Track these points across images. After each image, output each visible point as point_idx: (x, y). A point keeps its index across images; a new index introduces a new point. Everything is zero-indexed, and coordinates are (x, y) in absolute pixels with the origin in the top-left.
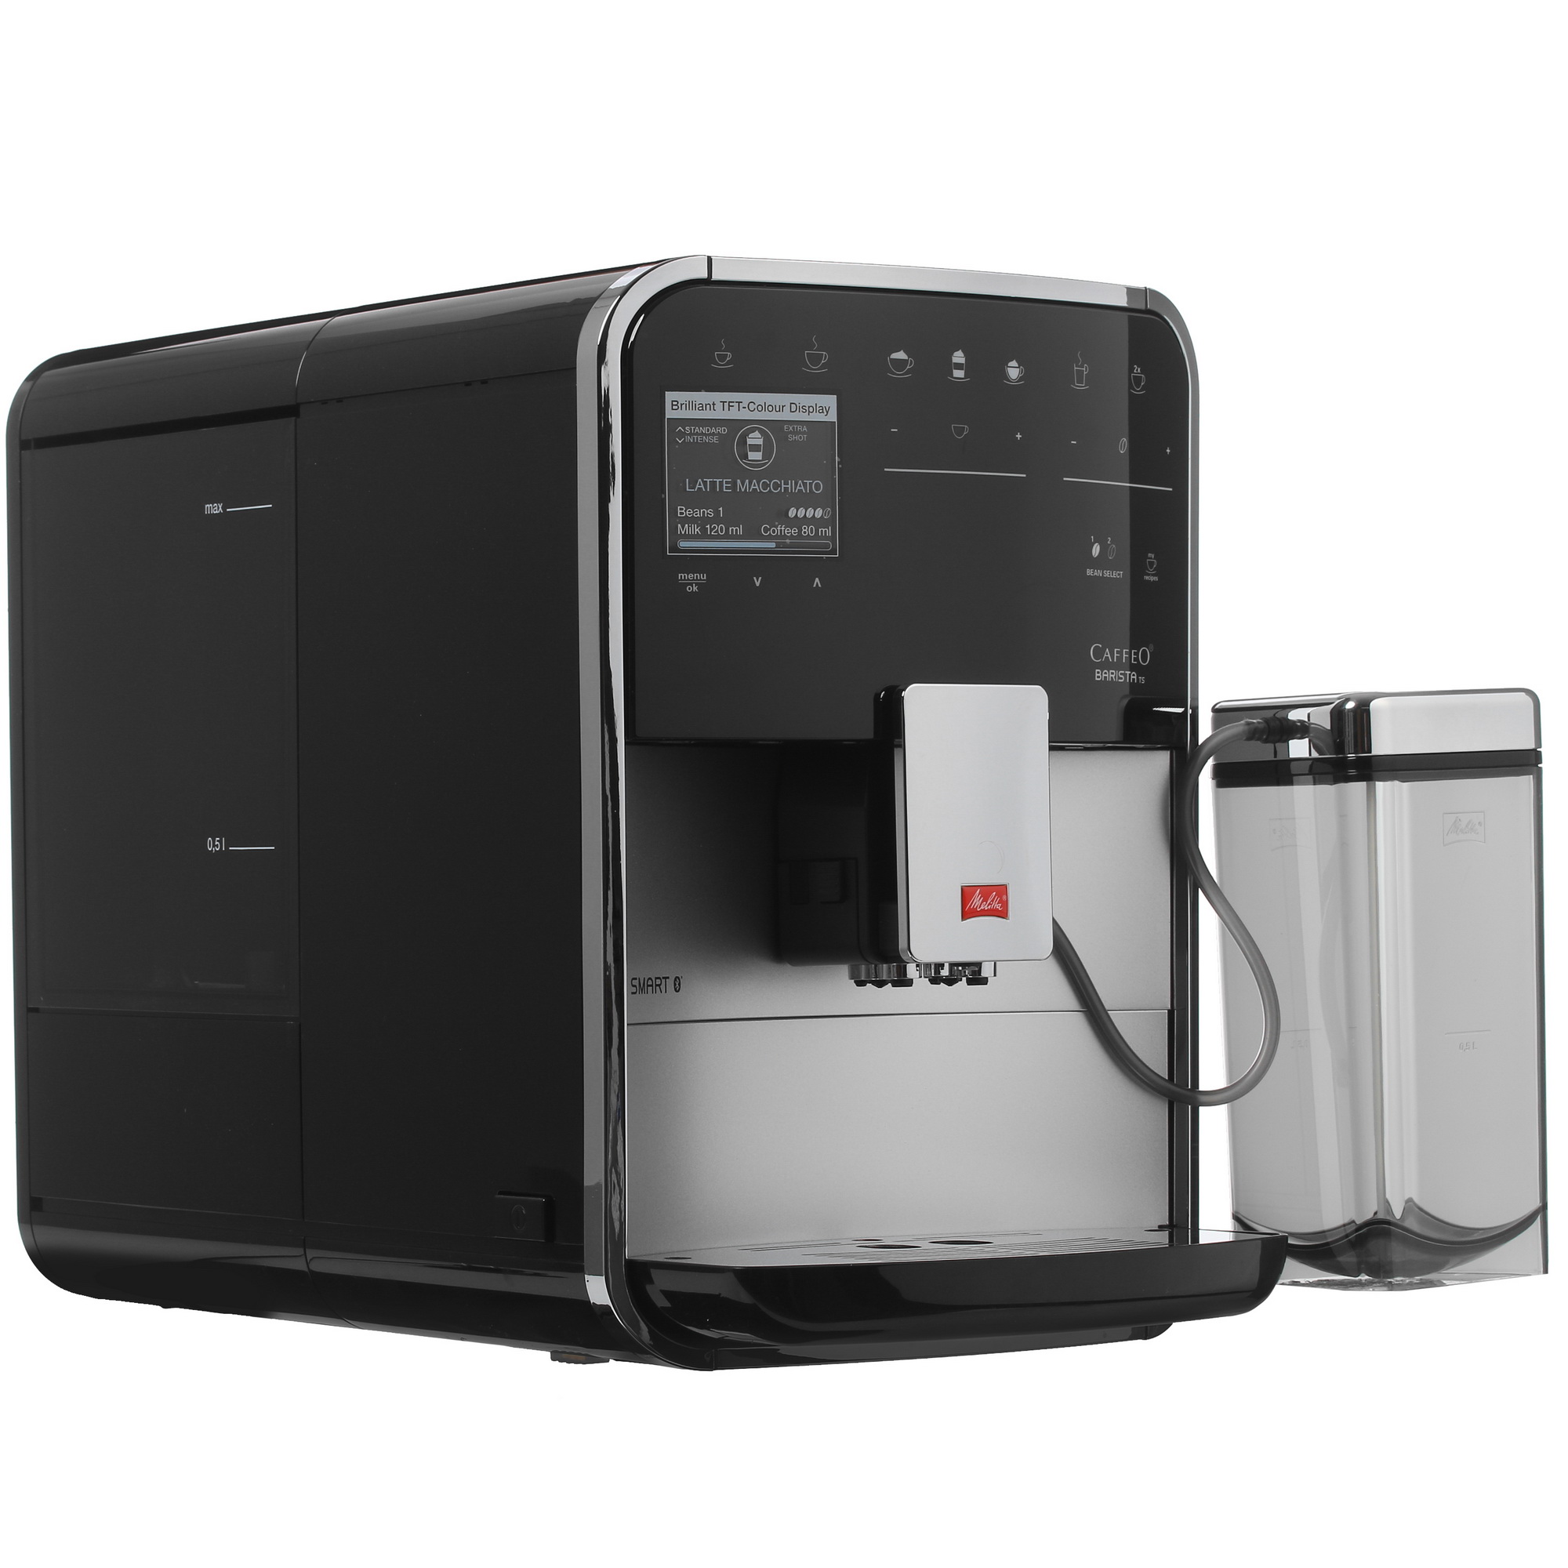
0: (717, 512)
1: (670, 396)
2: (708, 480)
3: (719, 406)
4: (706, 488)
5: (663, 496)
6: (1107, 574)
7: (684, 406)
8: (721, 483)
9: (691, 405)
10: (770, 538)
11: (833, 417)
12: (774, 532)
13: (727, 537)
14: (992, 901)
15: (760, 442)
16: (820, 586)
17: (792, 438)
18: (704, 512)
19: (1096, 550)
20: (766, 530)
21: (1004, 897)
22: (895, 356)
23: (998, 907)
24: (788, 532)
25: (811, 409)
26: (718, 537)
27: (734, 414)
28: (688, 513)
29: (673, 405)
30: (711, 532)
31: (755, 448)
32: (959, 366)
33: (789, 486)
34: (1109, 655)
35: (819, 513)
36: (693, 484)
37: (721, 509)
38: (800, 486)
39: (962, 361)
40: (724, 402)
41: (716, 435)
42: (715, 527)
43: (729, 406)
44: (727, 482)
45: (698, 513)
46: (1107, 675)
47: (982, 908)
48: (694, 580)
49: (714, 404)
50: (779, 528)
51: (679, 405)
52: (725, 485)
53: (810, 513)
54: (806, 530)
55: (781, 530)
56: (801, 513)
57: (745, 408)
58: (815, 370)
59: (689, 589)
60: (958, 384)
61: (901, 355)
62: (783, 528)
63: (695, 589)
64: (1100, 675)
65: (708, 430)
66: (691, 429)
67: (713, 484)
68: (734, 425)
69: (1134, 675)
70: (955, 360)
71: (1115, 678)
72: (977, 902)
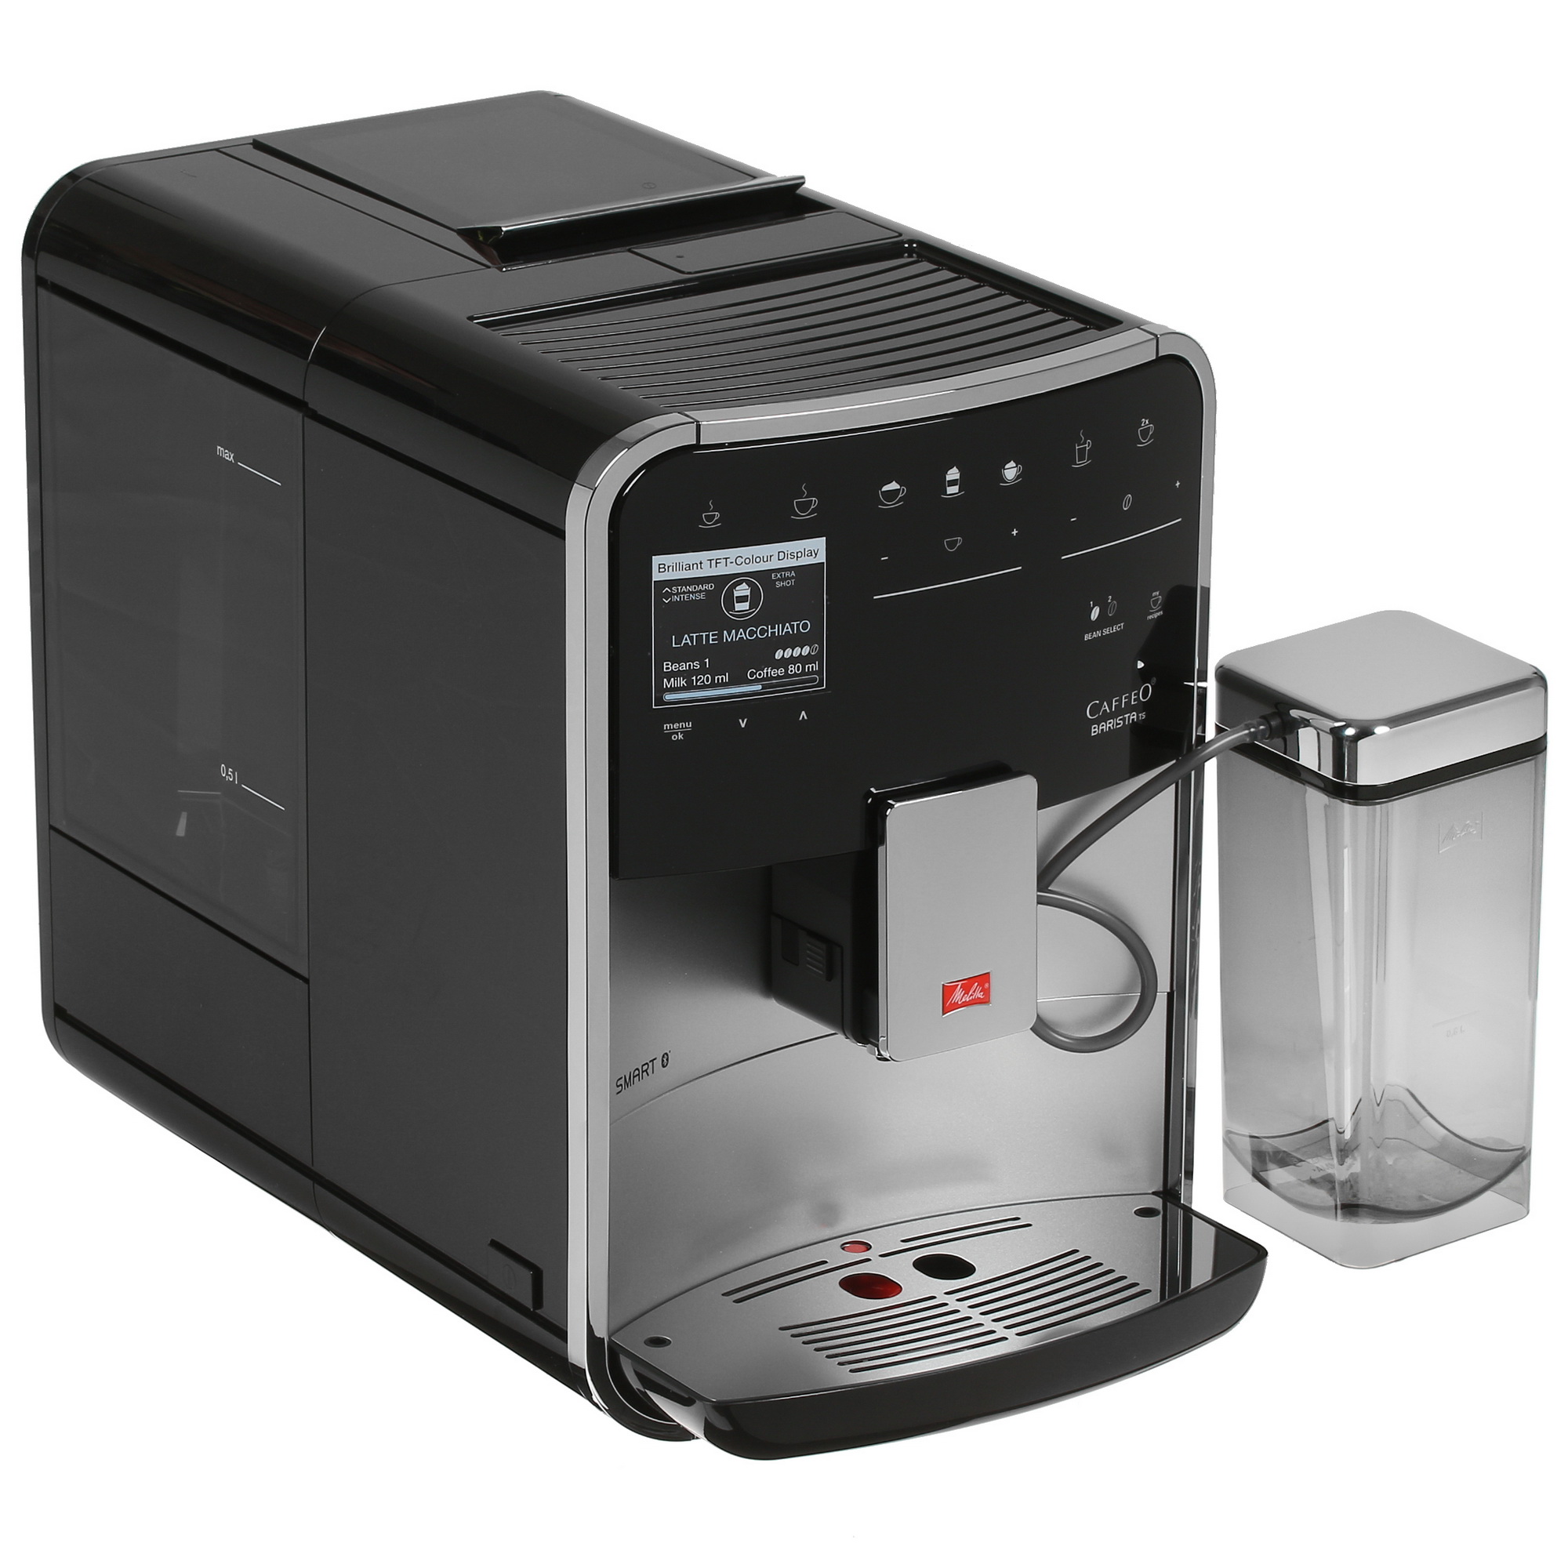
0: (703, 664)
1: (656, 560)
2: (695, 635)
3: (706, 564)
4: (692, 643)
5: (649, 654)
6: (1106, 632)
7: (671, 568)
8: (707, 637)
9: (678, 567)
10: (757, 681)
11: (822, 558)
12: (760, 675)
13: (713, 686)
14: (974, 992)
15: (748, 593)
16: (806, 718)
17: (779, 585)
18: (690, 665)
20: (752, 674)
21: (987, 985)
22: (885, 488)
23: (980, 995)
24: (774, 673)
25: (799, 555)
26: (704, 687)
27: (722, 570)
28: (674, 667)
29: (660, 568)
30: (696, 683)
31: (742, 599)
32: (953, 483)
33: (776, 630)
34: (1107, 708)
35: (806, 650)
36: (678, 642)
37: (707, 660)
38: (787, 628)
39: (957, 476)
40: (711, 560)
41: (703, 591)
42: (701, 678)
43: (717, 563)
44: (713, 635)
45: (684, 667)
46: (1104, 727)
47: (963, 1000)
48: (679, 728)
49: (701, 563)
50: (765, 671)
51: (666, 567)
52: (711, 637)
53: (797, 652)
54: (792, 669)
55: (767, 673)
56: (788, 653)
57: (732, 563)
58: (804, 516)
59: (675, 737)
60: (955, 500)
61: (893, 486)
62: (769, 671)
63: (680, 737)
64: (1096, 729)
65: (695, 588)
66: (678, 589)
67: (699, 638)
68: (721, 581)
69: (1134, 716)
70: (948, 478)
71: (1113, 726)
72: (958, 996)
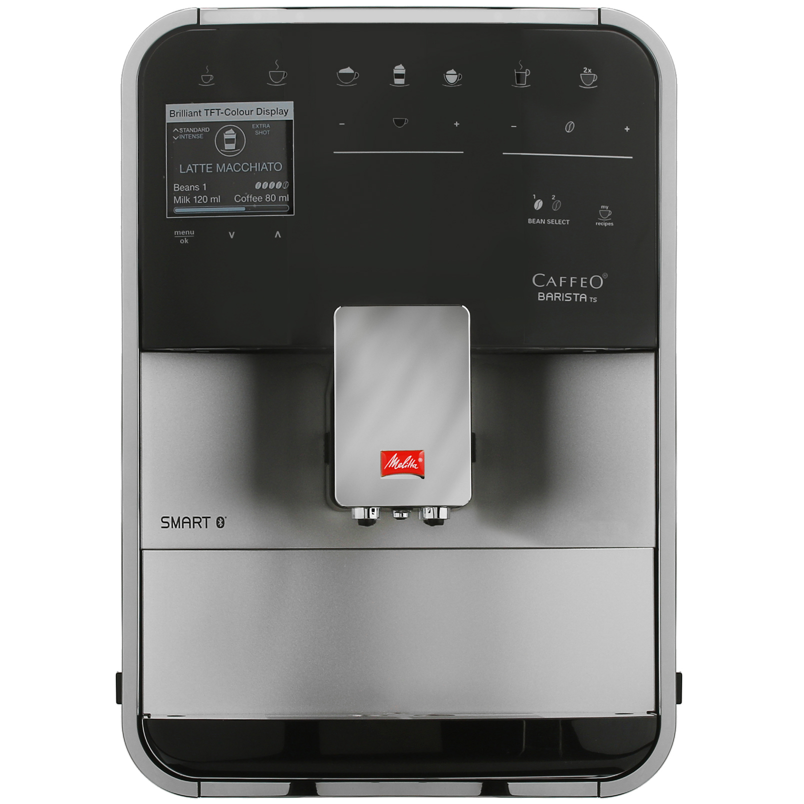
0: (201, 187)
1: (169, 107)
2: (196, 165)
3: (203, 113)
4: (194, 171)
5: (164, 177)
6: (551, 222)
7: (178, 114)
8: (205, 167)
9: (183, 113)
10: (241, 204)
11: (291, 116)
12: (244, 199)
13: (209, 204)
14: (409, 462)
15: (234, 137)
16: (280, 237)
17: (257, 133)
18: (192, 187)
19: (538, 205)
20: (238, 198)
21: (420, 460)
22: (342, 71)
23: (415, 466)
24: (254, 199)
25: (273, 112)
26: (202, 205)
27: (215, 118)
28: (181, 188)
29: (171, 113)
30: (197, 202)
31: (230, 141)
32: (399, 76)
33: (256, 167)
34: (554, 282)
35: (279, 185)
36: (184, 169)
37: (205, 185)
38: (264, 167)
39: (403, 72)
40: (207, 110)
41: (201, 133)
42: (200, 198)
43: (211, 112)
44: (209, 166)
45: (188, 188)
46: (552, 297)
47: (399, 467)
48: (185, 235)
49: (200, 112)
50: (248, 197)
51: (175, 113)
52: (207, 168)
53: (272, 185)
54: (268, 198)
55: (249, 198)
56: (265, 185)
57: (222, 113)
58: (277, 84)
59: (182, 241)
60: (399, 88)
61: (348, 70)
62: (251, 197)
63: (186, 241)
64: (543, 296)
65: (196, 130)
66: (183, 130)
67: (199, 168)
68: (214, 126)
69: (584, 297)
70: (395, 72)
71: (561, 298)
72: (394, 462)
